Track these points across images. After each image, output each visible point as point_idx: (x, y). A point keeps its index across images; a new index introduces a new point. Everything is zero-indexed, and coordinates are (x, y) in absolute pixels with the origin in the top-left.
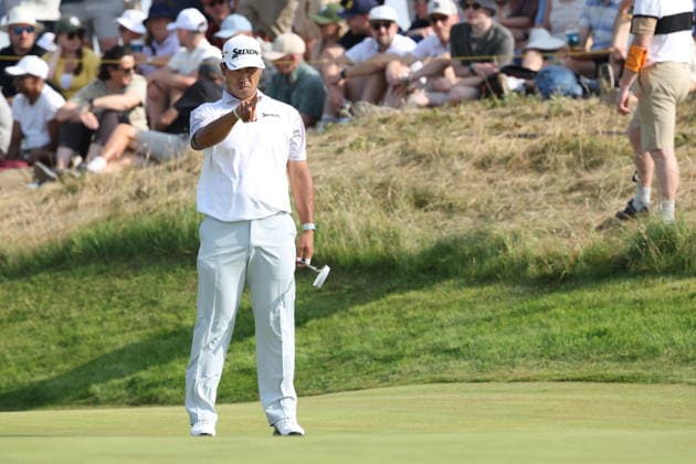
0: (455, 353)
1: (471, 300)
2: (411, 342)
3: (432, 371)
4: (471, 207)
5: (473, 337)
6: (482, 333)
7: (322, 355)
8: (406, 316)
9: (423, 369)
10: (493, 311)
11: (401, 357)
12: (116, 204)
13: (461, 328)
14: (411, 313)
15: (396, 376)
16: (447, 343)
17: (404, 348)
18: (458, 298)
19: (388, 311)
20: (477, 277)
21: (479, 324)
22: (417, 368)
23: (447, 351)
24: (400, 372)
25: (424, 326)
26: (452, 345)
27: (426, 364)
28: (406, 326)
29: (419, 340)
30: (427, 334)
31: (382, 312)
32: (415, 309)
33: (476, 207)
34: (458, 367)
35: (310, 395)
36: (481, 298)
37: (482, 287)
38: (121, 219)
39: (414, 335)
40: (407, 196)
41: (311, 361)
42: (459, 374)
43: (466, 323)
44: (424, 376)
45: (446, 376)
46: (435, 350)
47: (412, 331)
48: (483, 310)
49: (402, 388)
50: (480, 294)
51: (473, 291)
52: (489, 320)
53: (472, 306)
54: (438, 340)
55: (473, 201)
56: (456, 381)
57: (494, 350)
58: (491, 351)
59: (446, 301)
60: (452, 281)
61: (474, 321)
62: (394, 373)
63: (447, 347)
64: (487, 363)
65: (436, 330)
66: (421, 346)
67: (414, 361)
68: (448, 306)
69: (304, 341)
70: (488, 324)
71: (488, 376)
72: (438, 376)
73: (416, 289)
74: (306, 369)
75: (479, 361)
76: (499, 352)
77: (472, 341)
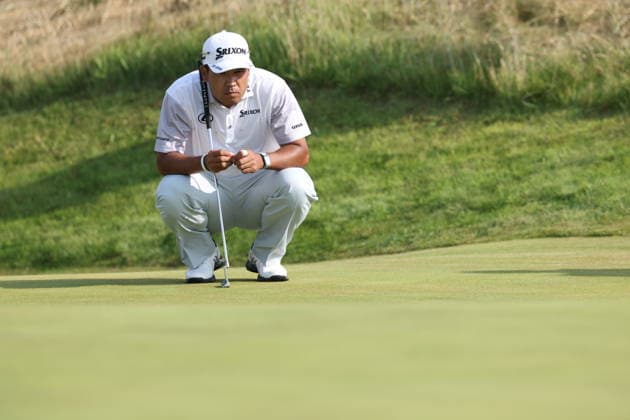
0: (569, 200)
1: (588, 135)
2: (514, 186)
3: (541, 222)
4: (587, 20)
5: (591, 180)
6: (603, 176)
7: (404, 204)
8: (509, 155)
9: (530, 220)
10: (615, 149)
11: (502, 204)
12: (147, 16)
13: (576, 169)
14: (515, 151)
15: (497, 229)
16: (559, 188)
17: (507, 193)
18: (572, 132)
19: (487, 148)
20: (595, 106)
21: (598, 165)
22: (523, 218)
23: (559, 198)
24: (501, 224)
25: (530, 167)
26: (565, 191)
27: (534, 213)
28: (509, 166)
29: (525, 184)
30: (533, 178)
31: (479, 150)
32: (519, 145)
33: (594, 19)
34: (573, 217)
35: (390, 253)
36: (599, 133)
37: (601, 119)
38: (155, 35)
39: (518, 179)
40: (508, 8)
41: (392, 211)
42: (573, 226)
43: (582, 163)
44: (531, 229)
45: (559, 229)
46: (545, 197)
47: (516, 173)
48: (603, 148)
49: (504, 244)
50: (600, 128)
51: (591, 124)
52: (611, 159)
53: (588, 141)
54: (547, 184)
55: (590, 12)
56: (570, 235)
57: (617, 197)
58: (613, 198)
59: (557, 137)
60: (564, 112)
61: (591, 161)
62: (494, 225)
63: (559, 193)
64: (607, 213)
65: (545, 172)
66: (527, 192)
67: (519, 211)
68: (560, 142)
69: (383, 185)
70: (609, 164)
71: (610, 229)
72: (549, 228)
73: (519, 121)
74: (385, 220)
75: (598, 211)
76: (623, 199)
77: (589, 186)
